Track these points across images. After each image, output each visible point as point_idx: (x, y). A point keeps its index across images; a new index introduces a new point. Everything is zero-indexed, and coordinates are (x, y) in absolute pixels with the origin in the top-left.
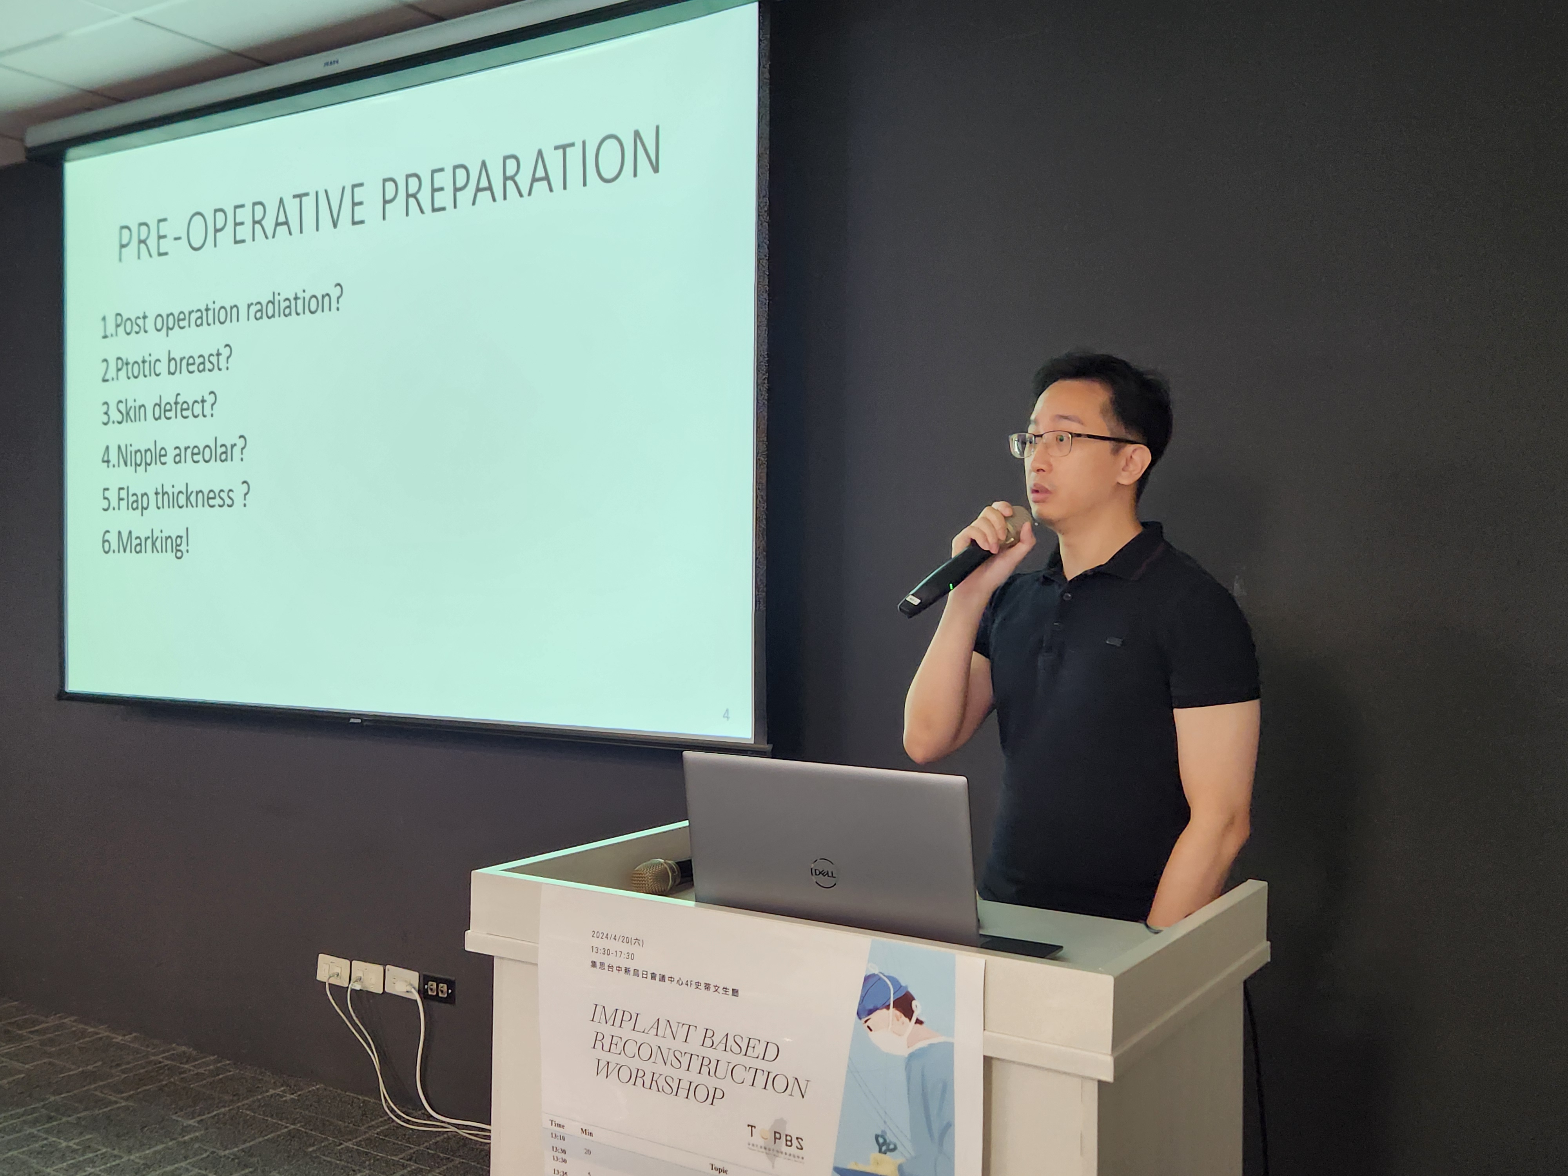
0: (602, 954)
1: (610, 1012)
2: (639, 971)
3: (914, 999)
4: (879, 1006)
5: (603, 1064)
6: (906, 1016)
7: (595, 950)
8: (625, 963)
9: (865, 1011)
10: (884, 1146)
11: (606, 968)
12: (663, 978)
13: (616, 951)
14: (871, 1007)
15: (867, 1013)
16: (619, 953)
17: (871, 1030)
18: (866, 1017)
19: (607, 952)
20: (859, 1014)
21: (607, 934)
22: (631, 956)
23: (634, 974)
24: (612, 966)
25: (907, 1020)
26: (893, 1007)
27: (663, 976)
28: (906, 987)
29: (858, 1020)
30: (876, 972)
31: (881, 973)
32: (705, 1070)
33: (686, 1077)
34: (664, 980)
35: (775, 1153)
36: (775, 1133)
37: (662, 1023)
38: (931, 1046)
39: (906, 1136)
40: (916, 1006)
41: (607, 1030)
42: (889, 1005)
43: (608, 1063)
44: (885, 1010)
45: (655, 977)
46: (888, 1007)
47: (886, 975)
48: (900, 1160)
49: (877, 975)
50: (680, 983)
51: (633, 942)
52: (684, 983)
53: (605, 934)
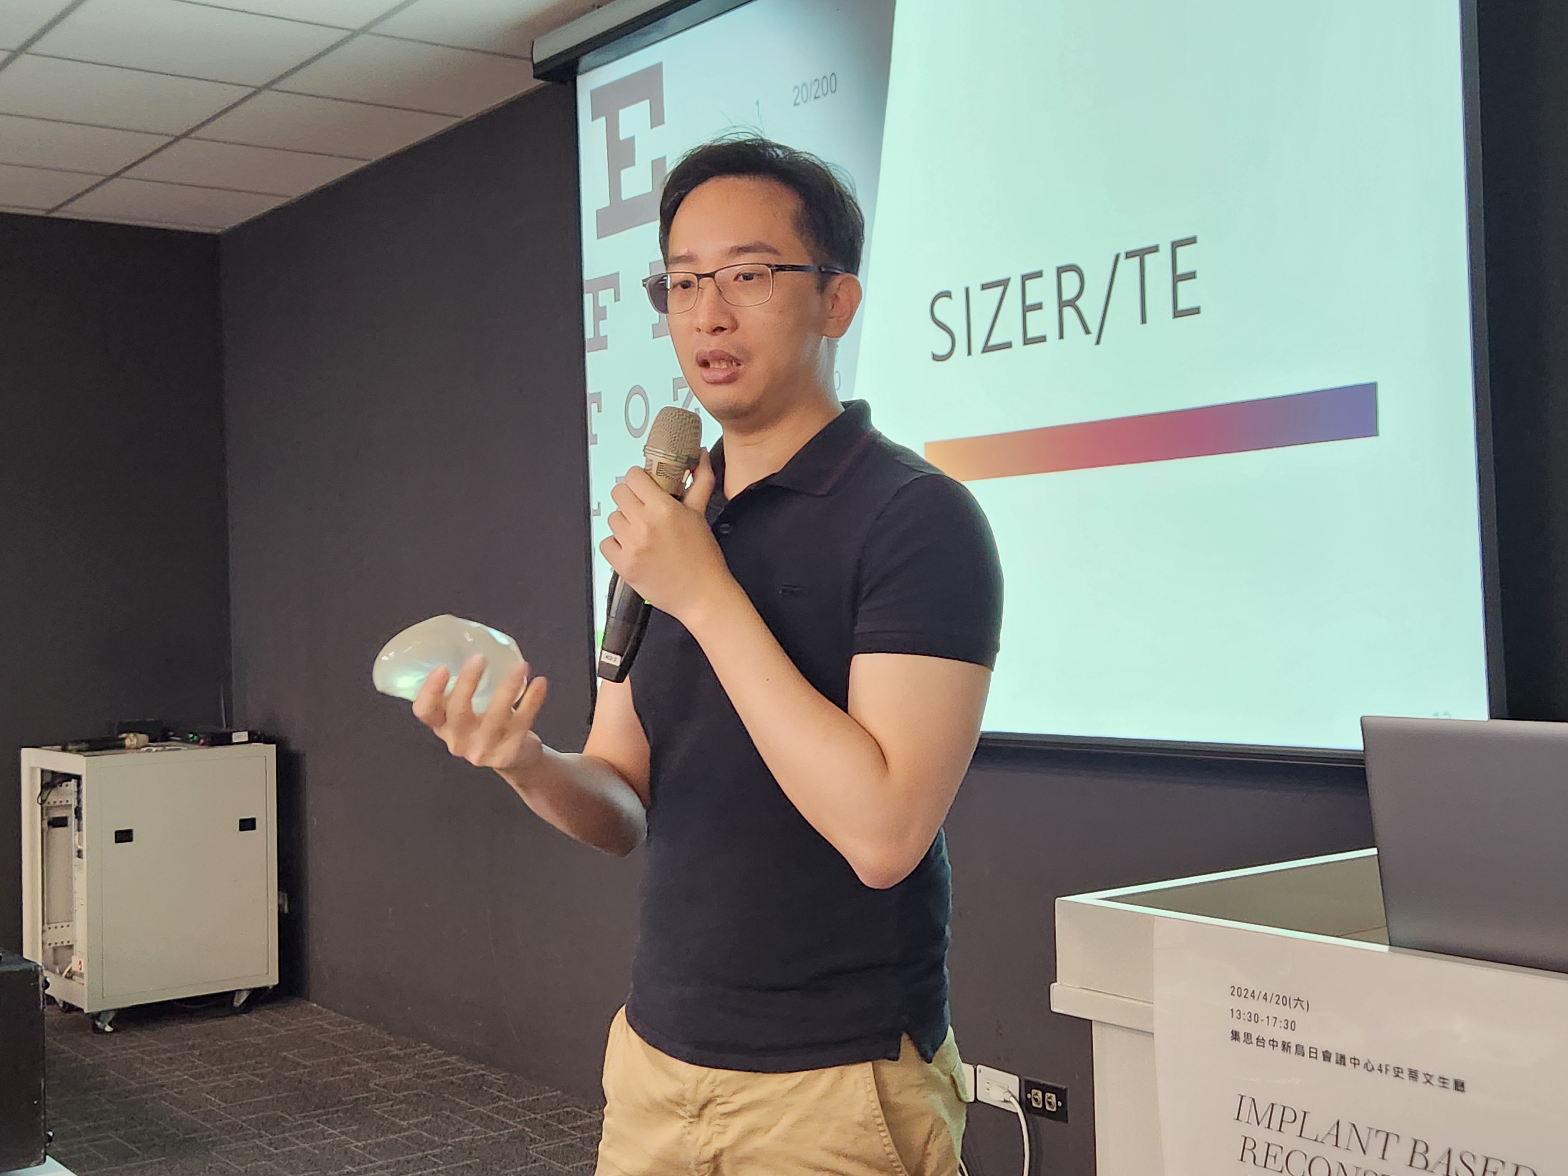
0: (1246, 1020)
1: (1263, 1107)
2: (1305, 1048)
7: (1236, 1014)
8: (1281, 1035)
11: (1255, 1041)
12: (1342, 1060)
13: (1268, 1017)
16: (1272, 1021)
19: (1255, 1018)
21: (1253, 992)
22: (1291, 1025)
23: (1297, 1052)
24: (1263, 1039)
27: (1343, 1057)
34: (1344, 1061)
37: (1345, 1129)
41: (1260, 1134)
45: (1330, 1058)
50: (1370, 1068)
51: (1293, 1004)
52: (1376, 1068)
53: (1250, 992)
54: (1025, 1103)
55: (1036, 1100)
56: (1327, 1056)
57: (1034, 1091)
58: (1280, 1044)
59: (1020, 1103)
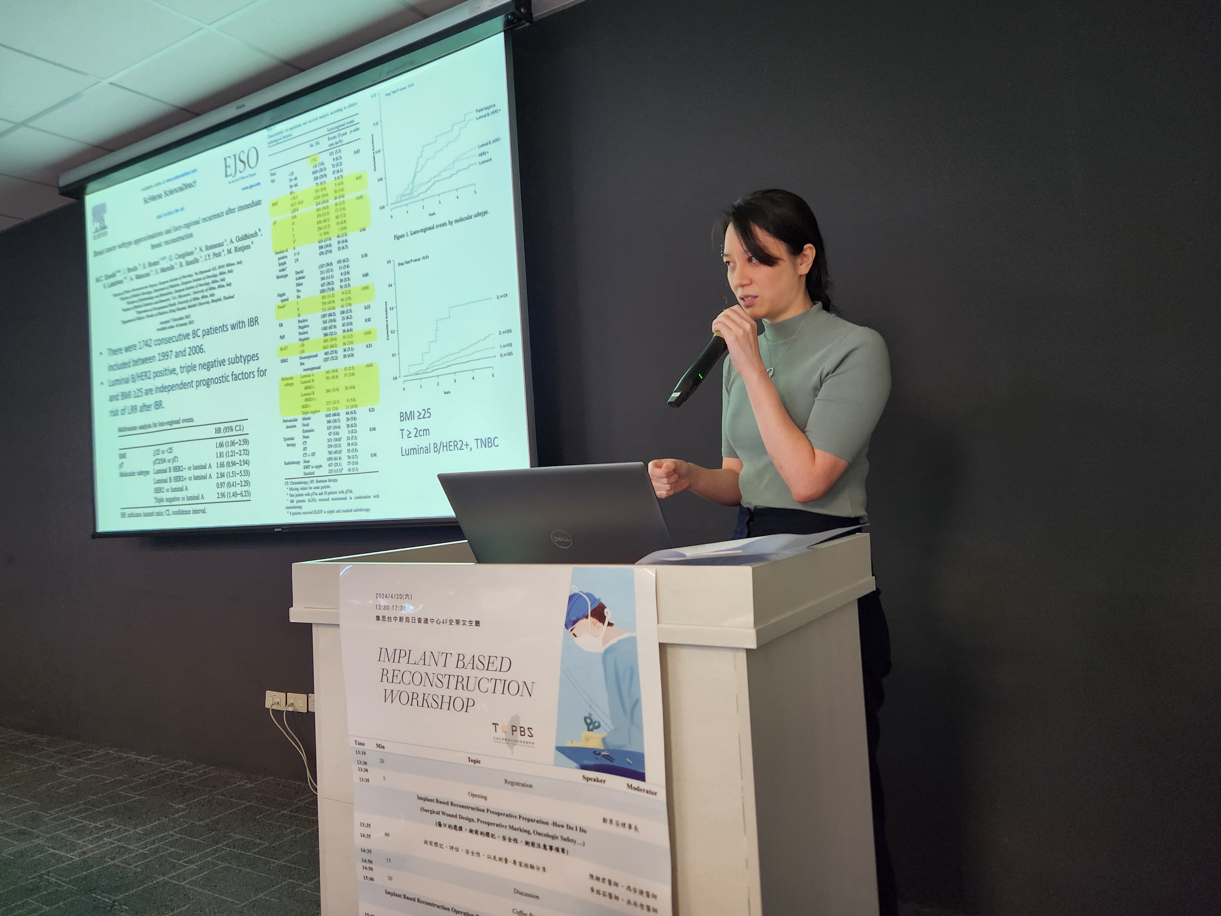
0: (383, 609)
1: (391, 652)
2: (410, 618)
3: (605, 608)
4: (580, 617)
5: (389, 692)
6: (600, 622)
7: (378, 607)
8: (399, 614)
9: (570, 623)
10: (591, 725)
11: (387, 619)
12: (426, 621)
13: (393, 606)
14: (575, 619)
15: (572, 623)
16: (395, 607)
17: (576, 636)
18: (572, 626)
19: (387, 607)
20: (567, 626)
22: (403, 608)
23: (406, 621)
24: (391, 618)
25: (601, 624)
26: (591, 616)
27: (427, 619)
28: (599, 599)
29: (566, 630)
30: (577, 591)
31: (580, 591)
32: (460, 685)
33: (447, 693)
35: (513, 742)
36: (513, 726)
37: (428, 655)
38: (620, 641)
39: (607, 716)
40: (607, 613)
41: (390, 666)
42: (588, 615)
43: (392, 691)
44: (585, 619)
47: (584, 592)
48: (604, 734)
49: (578, 594)
50: (439, 622)
51: (405, 597)
52: (441, 622)
53: (385, 595)
56: (420, 620)
58: (398, 619)
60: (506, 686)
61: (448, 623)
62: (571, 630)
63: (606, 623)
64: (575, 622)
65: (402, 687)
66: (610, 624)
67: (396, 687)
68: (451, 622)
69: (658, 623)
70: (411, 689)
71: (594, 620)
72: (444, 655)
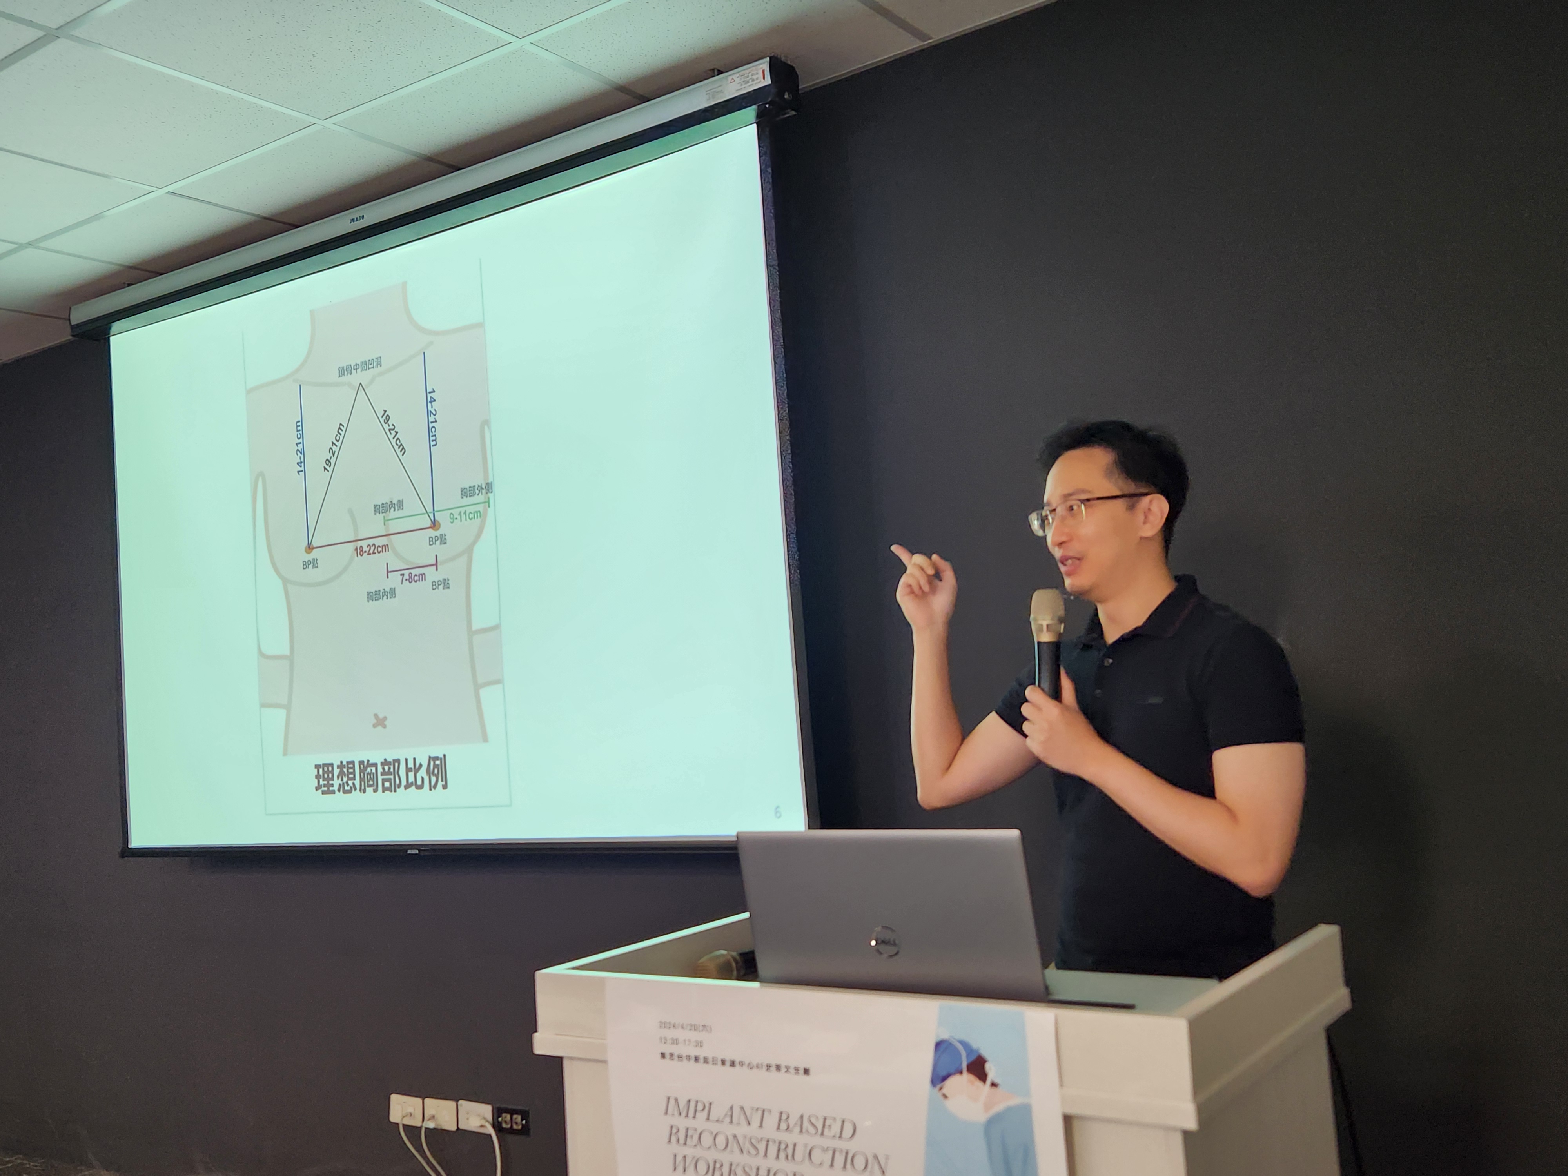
0: (670, 1044)
1: (682, 1103)
2: (709, 1059)
3: (986, 1061)
4: (952, 1071)
5: (679, 1158)
6: (980, 1080)
7: (663, 1041)
8: (694, 1052)
9: (939, 1079)
11: (676, 1058)
13: (685, 1040)
14: (945, 1073)
16: (687, 1042)
17: (946, 1097)
18: (940, 1083)
19: (675, 1042)
20: (933, 1083)
22: (699, 1044)
23: (704, 1062)
24: (682, 1056)
25: (982, 1083)
26: (967, 1072)
27: (734, 1062)
28: (977, 1051)
29: (932, 1087)
30: (946, 1037)
31: (951, 1038)
32: (782, 1155)
33: (764, 1164)
34: (735, 1065)
37: (736, 1111)
38: (1009, 1110)
40: (990, 1069)
41: (682, 1123)
42: (962, 1070)
43: (685, 1157)
44: (958, 1076)
46: (961, 1073)
49: (948, 1040)
50: (751, 1066)
52: (755, 1066)
53: (672, 1024)
54: (497, 1126)
55: (506, 1122)
56: (723, 1063)
57: (504, 1115)
58: (693, 1058)
59: (494, 1126)
60: (849, 1160)
61: (765, 1068)
62: (941, 1089)
63: (988, 1082)
64: (944, 1079)
65: (698, 1152)
66: (994, 1085)
67: (689, 1151)
68: (769, 1067)
69: (1061, 1085)
70: (712, 1155)
71: (972, 1077)
72: (760, 1112)
